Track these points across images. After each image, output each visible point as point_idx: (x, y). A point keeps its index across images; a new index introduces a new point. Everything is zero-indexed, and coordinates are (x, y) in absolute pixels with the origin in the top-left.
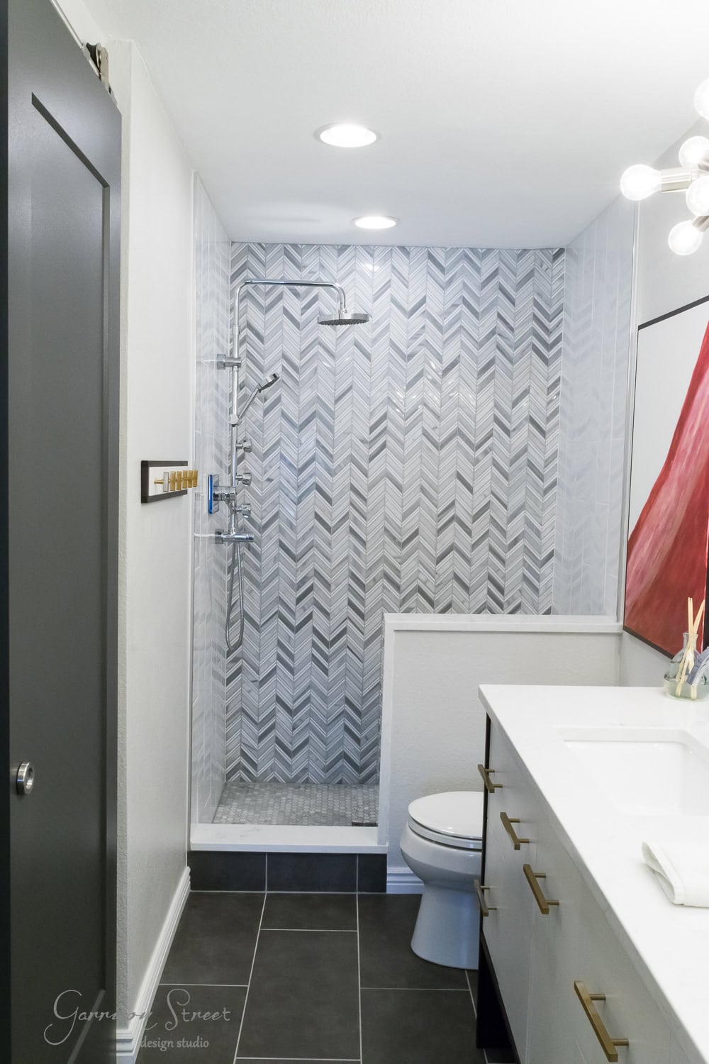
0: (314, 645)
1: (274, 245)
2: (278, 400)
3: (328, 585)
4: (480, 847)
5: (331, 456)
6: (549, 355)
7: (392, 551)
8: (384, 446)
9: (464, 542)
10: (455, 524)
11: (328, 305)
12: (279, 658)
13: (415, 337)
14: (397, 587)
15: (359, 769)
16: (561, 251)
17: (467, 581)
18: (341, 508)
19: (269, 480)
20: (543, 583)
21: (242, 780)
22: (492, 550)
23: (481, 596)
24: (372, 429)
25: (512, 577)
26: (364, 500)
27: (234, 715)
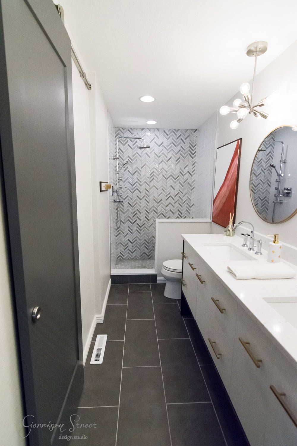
0: (137, 227)
1: (125, 128)
2: (127, 168)
3: (140, 213)
4: (181, 272)
5: (140, 181)
6: (193, 156)
7: (155, 204)
8: (153, 179)
9: (173, 202)
10: (170, 198)
11: (140, 144)
12: (129, 230)
13: (161, 152)
14: (157, 213)
15: (148, 256)
16: (196, 130)
17: (173, 212)
18: (143, 194)
19: (126, 187)
20: (191, 211)
21: (121, 259)
22: (179, 204)
23: (176, 215)
24: (150, 175)
25: (184, 210)
26: (149, 192)
27: (119, 244)
